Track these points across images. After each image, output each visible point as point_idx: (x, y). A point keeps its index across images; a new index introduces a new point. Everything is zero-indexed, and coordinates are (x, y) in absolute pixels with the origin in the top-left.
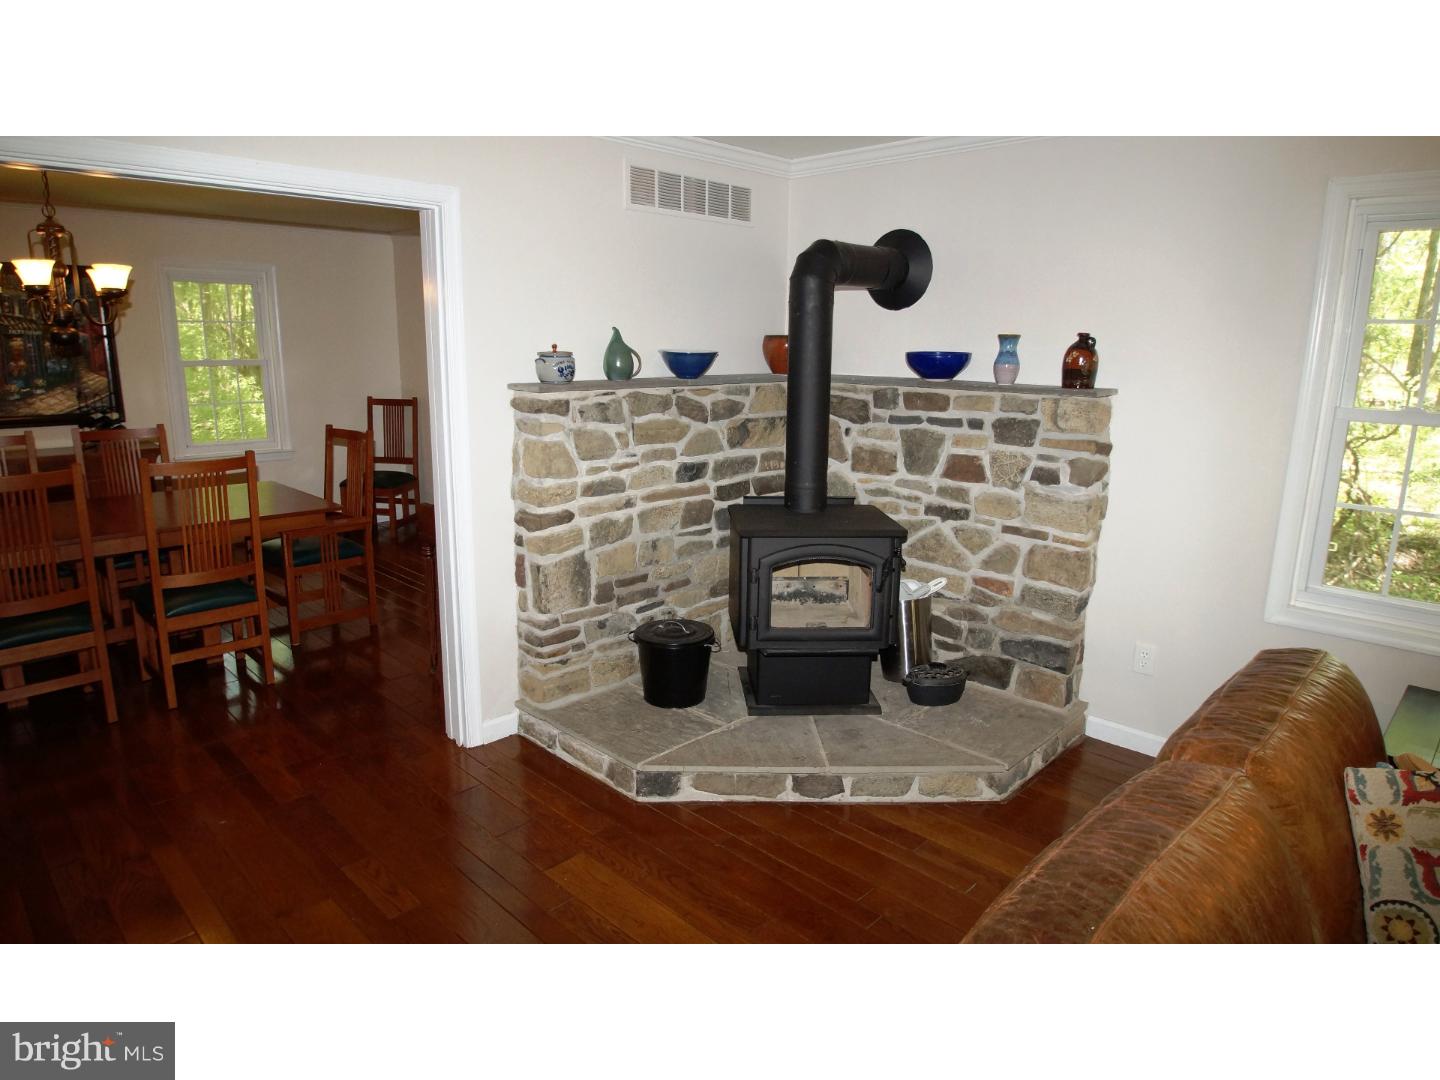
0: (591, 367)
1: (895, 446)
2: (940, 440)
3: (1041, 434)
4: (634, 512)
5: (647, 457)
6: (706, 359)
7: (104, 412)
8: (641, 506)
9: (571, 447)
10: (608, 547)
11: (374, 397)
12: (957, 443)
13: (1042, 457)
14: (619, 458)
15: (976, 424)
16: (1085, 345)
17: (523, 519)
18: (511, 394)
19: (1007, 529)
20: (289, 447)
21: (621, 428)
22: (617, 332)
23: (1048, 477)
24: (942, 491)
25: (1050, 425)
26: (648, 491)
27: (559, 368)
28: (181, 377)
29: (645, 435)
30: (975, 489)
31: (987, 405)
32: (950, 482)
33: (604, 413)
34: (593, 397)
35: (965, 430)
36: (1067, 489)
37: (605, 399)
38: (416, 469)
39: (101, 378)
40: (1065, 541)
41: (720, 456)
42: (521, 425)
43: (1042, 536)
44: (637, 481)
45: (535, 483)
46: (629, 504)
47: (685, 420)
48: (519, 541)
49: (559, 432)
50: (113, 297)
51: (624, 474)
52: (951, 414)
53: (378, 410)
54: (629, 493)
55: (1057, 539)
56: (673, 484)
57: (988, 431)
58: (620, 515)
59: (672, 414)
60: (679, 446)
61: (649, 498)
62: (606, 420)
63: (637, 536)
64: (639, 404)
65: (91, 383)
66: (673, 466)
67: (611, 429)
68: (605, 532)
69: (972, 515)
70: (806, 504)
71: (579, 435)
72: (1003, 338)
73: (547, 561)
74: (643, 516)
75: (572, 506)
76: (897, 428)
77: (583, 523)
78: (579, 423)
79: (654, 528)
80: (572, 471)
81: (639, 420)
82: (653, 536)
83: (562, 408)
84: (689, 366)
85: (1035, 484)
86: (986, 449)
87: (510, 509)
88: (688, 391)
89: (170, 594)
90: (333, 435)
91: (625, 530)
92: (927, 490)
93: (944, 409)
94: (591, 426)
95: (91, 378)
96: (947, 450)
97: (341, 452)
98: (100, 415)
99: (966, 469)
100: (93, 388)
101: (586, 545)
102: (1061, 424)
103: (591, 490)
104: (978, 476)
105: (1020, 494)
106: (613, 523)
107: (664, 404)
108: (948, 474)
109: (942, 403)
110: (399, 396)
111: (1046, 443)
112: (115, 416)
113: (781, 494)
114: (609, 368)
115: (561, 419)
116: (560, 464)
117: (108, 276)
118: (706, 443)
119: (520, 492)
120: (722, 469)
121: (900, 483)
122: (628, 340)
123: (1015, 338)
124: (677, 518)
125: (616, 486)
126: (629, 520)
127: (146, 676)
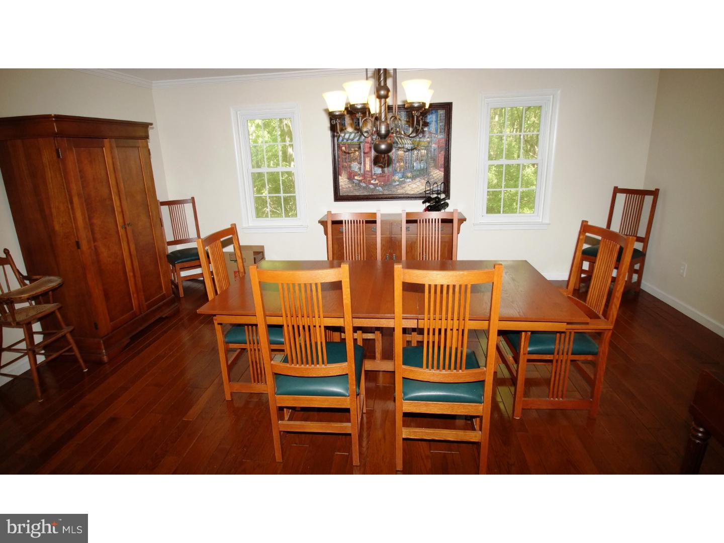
7: (438, 194)
11: (620, 187)
20: (547, 221)
38: (645, 247)
39: (441, 172)
53: (621, 198)
65: (434, 175)
95: (435, 172)
98: (435, 196)
100: (435, 178)
110: (641, 187)
112: (443, 196)
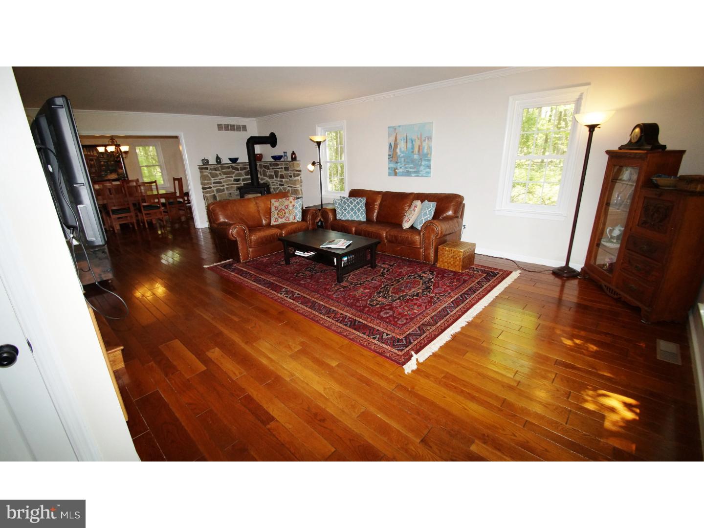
0: (212, 161)
1: (273, 174)
2: (278, 172)
4: (225, 187)
5: (226, 177)
6: (237, 159)
7: (124, 178)
8: (226, 186)
9: (209, 175)
10: (220, 194)
13: (290, 173)
14: (220, 177)
15: (282, 168)
16: (294, 153)
17: (203, 188)
18: (198, 167)
19: (289, 187)
21: (220, 172)
22: (217, 155)
23: (291, 176)
25: (291, 167)
26: (227, 183)
27: (206, 162)
28: (140, 170)
29: (225, 173)
30: (284, 180)
31: (284, 165)
33: (215, 169)
34: (213, 167)
36: (293, 178)
37: (215, 167)
40: (295, 187)
41: (243, 177)
42: (200, 172)
43: (292, 187)
44: (225, 182)
45: (203, 182)
46: (223, 186)
47: (234, 171)
48: (203, 192)
49: (206, 173)
50: (126, 152)
51: (221, 180)
52: (279, 167)
54: (223, 184)
56: (232, 182)
57: (283, 169)
58: (222, 188)
59: (231, 169)
60: (233, 175)
61: (227, 185)
62: (216, 171)
63: (226, 191)
64: (223, 168)
66: (232, 179)
67: (218, 172)
68: (218, 191)
69: (284, 185)
70: (255, 184)
71: (210, 173)
72: (284, 152)
73: (208, 195)
74: (226, 188)
75: (211, 186)
76: (273, 170)
77: (214, 189)
78: (210, 171)
79: (230, 190)
80: (210, 180)
81: (223, 171)
82: (230, 192)
83: (207, 169)
84: (234, 160)
85: (290, 178)
86: (284, 173)
87: (201, 187)
88: (233, 165)
89: (144, 206)
90: (175, 179)
91: (223, 190)
92: (278, 181)
94: (213, 172)
96: (280, 173)
97: (177, 182)
99: (282, 177)
101: (215, 193)
103: (214, 183)
105: (288, 180)
106: (220, 189)
107: (229, 168)
108: (280, 178)
109: (277, 165)
111: (290, 170)
113: (250, 181)
114: (217, 161)
115: (207, 171)
116: (207, 178)
117: (124, 148)
118: (240, 175)
119: (202, 184)
120: (244, 180)
121: (275, 180)
122: (220, 156)
123: (286, 152)
124: (235, 189)
125: (220, 183)
126: (224, 188)
127: (141, 224)
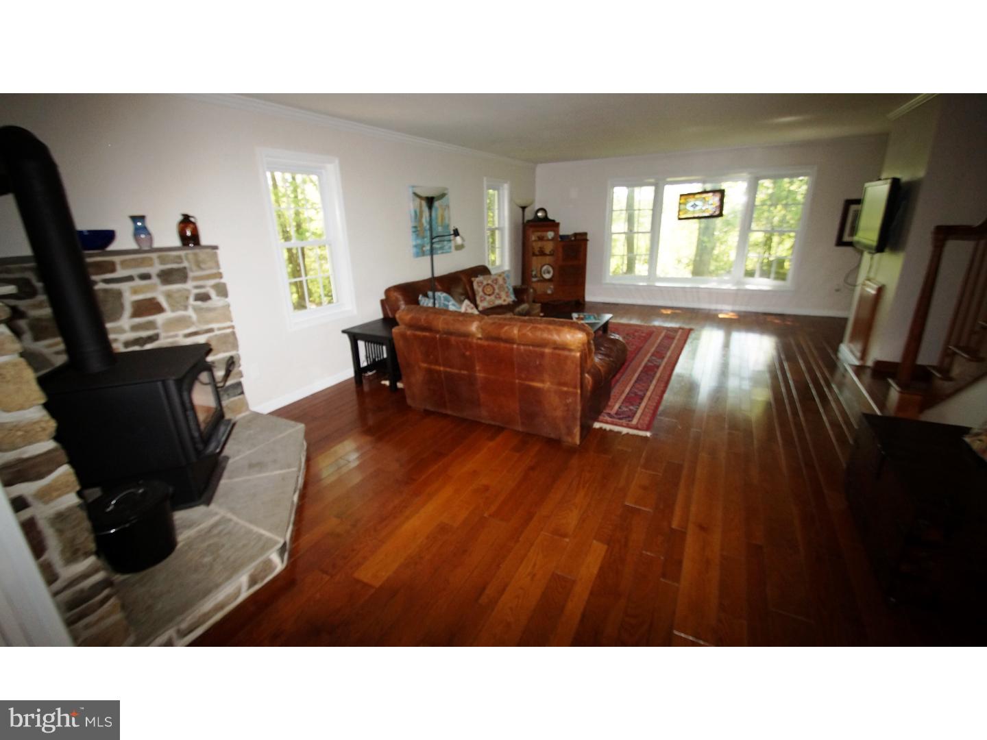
2: (119, 293)
3: (191, 274)
12: (135, 291)
13: (197, 287)
15: (145, 277)
16: (186, 221)
23: (204, 297)
24: (135, 328)
25: (194, 268)
30: (159, 319)
31: (149, 262)
32: (138, 320)
35: (138, 283)
36: (216, 301)
40: (224, 328)
43: (211, 330)
52: (120, 273)
55: (219, 329)
57: (155, 280)
69: (162, 335)
72: (135, 219)
85: (199, 303)
86: (158, 291)
93: (113, 270)
96: (129, 299)
99: (147, 307)
102: (203, 266)
104: (159, 309)
105: (190, 312)
108: (135, 315)
111: (196, 279)
123: (142, 218)
